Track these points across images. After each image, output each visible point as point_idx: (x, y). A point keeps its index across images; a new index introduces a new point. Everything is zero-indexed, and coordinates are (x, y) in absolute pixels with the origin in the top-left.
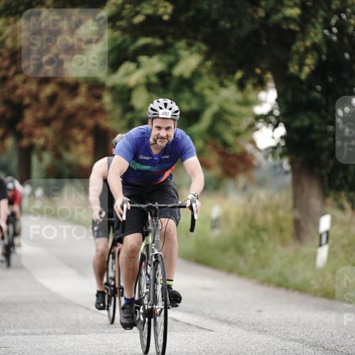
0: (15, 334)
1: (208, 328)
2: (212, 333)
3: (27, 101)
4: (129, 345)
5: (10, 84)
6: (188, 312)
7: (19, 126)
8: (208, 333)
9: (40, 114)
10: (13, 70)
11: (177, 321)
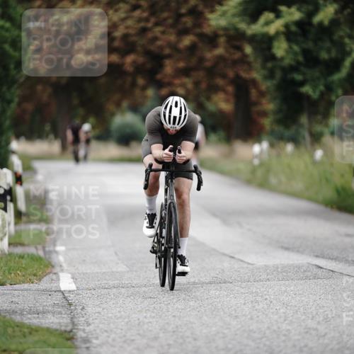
3: (167, 51)
4: (274, 293)
5: (150, 35)
6: (332, 259)
9: (181, 65)
10: (153, 20)
11: (321, 268)
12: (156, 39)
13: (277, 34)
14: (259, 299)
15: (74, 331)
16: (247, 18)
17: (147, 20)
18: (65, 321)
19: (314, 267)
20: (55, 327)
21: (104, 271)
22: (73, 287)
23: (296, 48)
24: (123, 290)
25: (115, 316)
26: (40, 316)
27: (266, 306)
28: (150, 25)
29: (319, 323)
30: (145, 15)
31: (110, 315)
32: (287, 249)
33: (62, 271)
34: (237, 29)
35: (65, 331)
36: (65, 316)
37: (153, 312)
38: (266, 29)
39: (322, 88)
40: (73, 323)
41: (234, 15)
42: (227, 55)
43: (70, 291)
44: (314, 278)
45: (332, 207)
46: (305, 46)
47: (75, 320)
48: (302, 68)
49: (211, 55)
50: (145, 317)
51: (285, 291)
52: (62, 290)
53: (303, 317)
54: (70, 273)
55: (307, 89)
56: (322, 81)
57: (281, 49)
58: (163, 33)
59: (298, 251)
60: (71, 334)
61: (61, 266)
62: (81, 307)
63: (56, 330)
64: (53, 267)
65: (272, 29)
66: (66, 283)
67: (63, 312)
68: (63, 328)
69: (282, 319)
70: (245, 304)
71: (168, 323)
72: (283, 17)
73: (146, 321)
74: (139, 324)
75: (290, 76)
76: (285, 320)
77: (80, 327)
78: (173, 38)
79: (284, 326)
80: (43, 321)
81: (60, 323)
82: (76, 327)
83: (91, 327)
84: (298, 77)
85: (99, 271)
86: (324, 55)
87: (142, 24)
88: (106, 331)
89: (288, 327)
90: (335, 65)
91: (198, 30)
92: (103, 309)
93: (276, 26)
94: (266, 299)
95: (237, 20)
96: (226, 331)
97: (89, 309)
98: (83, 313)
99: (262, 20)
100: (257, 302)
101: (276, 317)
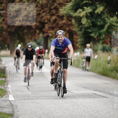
0: (43, 99)
1: (106, 97)
2: (108, 98)
3: (46, 21)
4: (80, 102)
5: (41, 16)
6: (100, 92)
7: (43, 30)
8: (106, 99)
10: (42, 11)
11: (96, 94)
12: (43, 17)
13: (83, 16)
14: (75, 104)
15: (13, 114)
16: (73, 11)
17: (40, 11)
18: (11, 110)
19: (94, 94)
20: (7, 112)
21: (24, 94)
22: (13, 99)
23: (89, 21)
24: (30, 101)
25: (27, 109)
26: (2, 109)
27: (77, 107)
28: (41, 12)
29: (95, 113)
30: (40, 9)
31: (25, 109)
32: (85, 88)
33: (10, 94)
34: (70, 15)
35: (10, 114)
36: (11, 109)
37: (40, 108)
38: (79, 15)
39: (98, 34)
40: (13, 111)
41: (69, 10)
42: (67, 23)
43: (12, 101)
44: (94, 98)
45: (100, 74)
46: (92, 20)
47: (14, 110)
48: (91, 28)
49: (61, 23)
50: (37, 110)
51: (84, 102)
52: (10, 100)
53: (90, 111)
54: (12, 95)
55: (92, 35)
56: (98, 32)
57: (84, 21)
58: (46, 15)
59: (89, 89)
60: (12, 115)
61: (10, 92)
62: (16, 106)
63: (8, 113)
64: (7, 92)
65: (81, 15)
66: (11, 98)
67: (10, 108)
68: (10, 113)
69: (83, 111)
70: (70, 106)
71: (44, 112)
72: (85, 11)
73: (37, 111)
74: (35, 112)
75: (87, 30)
76: (84, 111)
77: (15, 113)
78: (49, 17)
79: (83, 114)
80: (3, 110)
81: (9, 111)
82: (14, 113)
83: (19, 113)
84: (90, 31)
85: (22, 94)
86: (99, 24)
87: (39, 12)
88: (24, 114)
89: (85, 114)
90: (102, 27)
91: (57, 14)
92: (23, 107)
93: (83, 14)
94: (78, 104)
95: (70, 11)
96: (64, 115)
97: (18, 107)
98: (16, 108)
99: (78, 11)
100: (75, 105)
101: (81, 110)
